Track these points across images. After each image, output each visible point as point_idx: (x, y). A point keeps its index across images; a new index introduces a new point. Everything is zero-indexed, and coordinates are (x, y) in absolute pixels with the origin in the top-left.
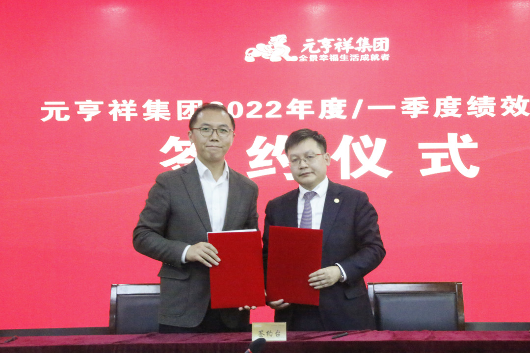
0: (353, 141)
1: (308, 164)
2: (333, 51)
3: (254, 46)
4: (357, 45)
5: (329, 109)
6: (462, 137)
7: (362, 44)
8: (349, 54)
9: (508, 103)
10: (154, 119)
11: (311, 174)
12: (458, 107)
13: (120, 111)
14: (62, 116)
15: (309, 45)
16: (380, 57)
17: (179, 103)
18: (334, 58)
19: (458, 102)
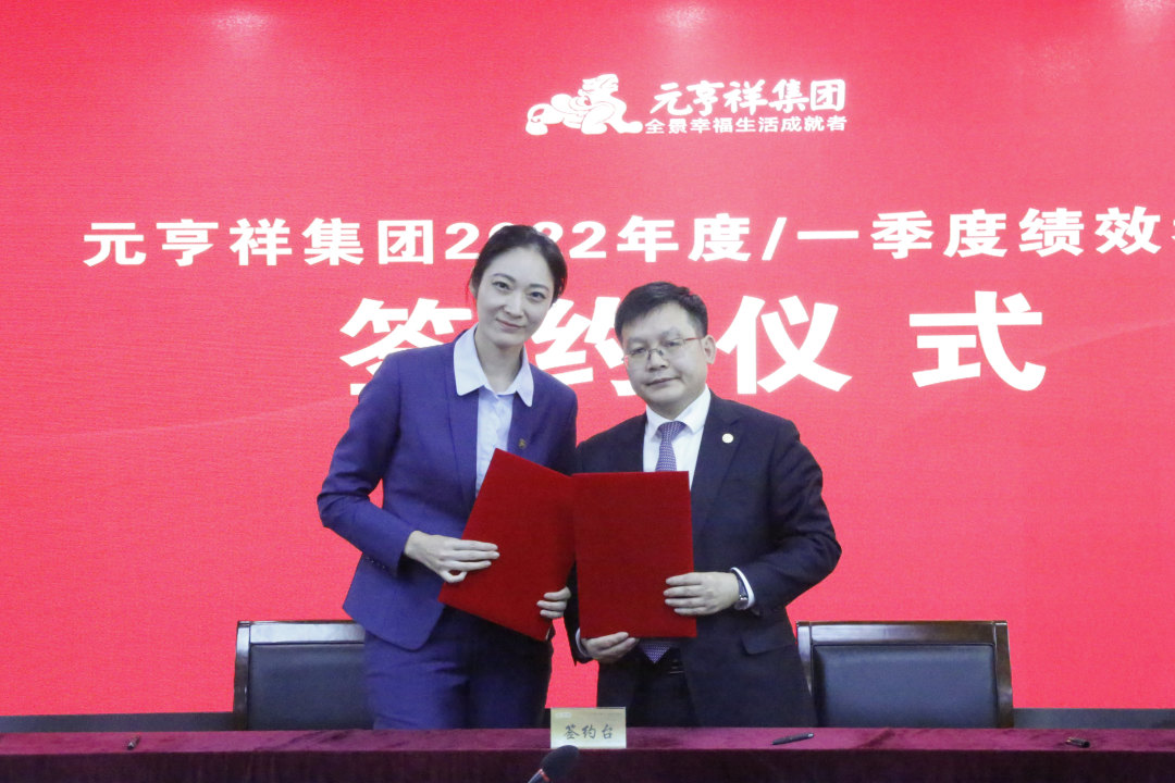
0: (766, 310)
1: (667, 360)
2: (720, 110)
3: (547, 99)
4: (775, 97)
5: (712, 238)
6: (1006, 301)
7: (785, 94)
8: (756, 117)
9: (1111, 223)
10: (328, 260)
11: (675, 382)
12: (999, 233)
13: (253, 244)
14: (130, 253)
15: (668, 96)
16: (825, 123)
17: (383, 225)
18: (724, 125)
19: (998, 221)
